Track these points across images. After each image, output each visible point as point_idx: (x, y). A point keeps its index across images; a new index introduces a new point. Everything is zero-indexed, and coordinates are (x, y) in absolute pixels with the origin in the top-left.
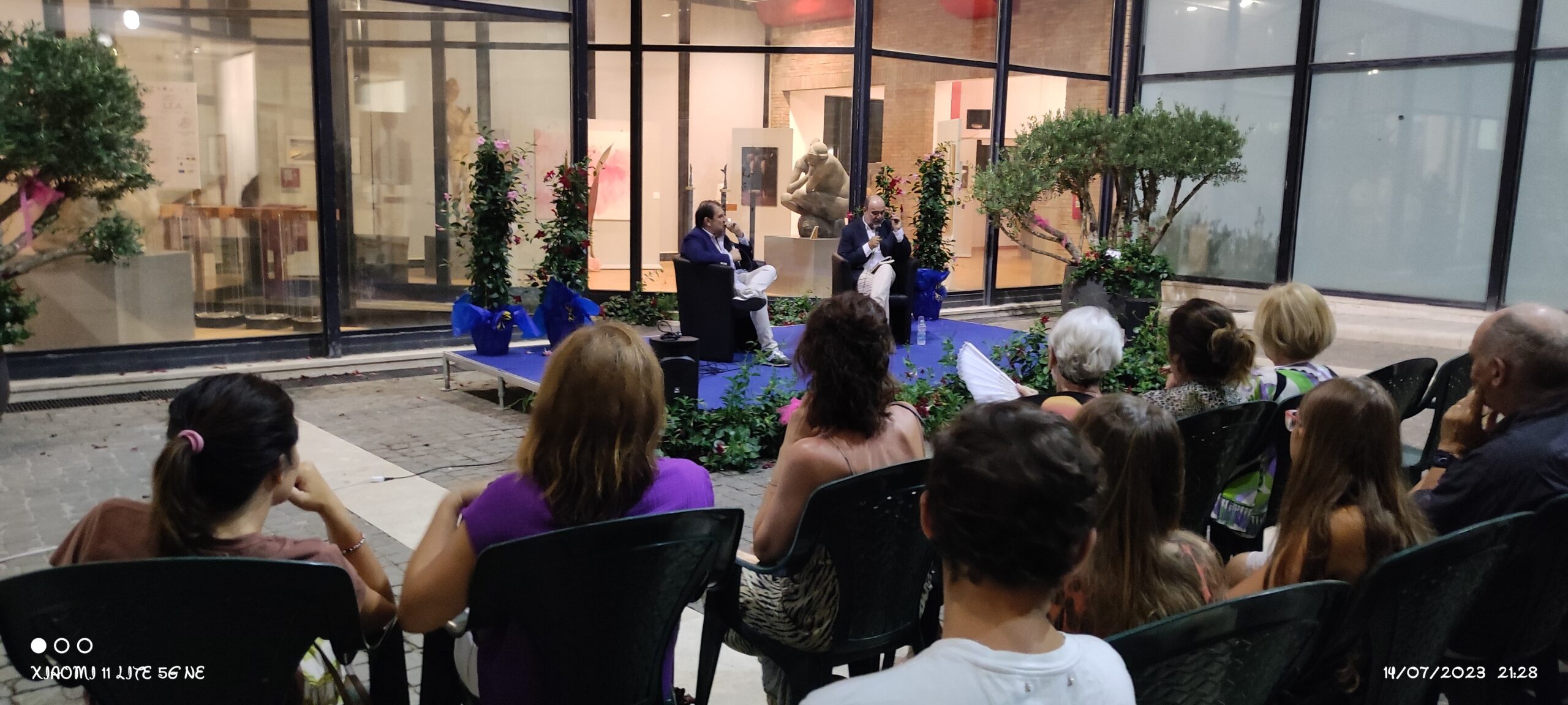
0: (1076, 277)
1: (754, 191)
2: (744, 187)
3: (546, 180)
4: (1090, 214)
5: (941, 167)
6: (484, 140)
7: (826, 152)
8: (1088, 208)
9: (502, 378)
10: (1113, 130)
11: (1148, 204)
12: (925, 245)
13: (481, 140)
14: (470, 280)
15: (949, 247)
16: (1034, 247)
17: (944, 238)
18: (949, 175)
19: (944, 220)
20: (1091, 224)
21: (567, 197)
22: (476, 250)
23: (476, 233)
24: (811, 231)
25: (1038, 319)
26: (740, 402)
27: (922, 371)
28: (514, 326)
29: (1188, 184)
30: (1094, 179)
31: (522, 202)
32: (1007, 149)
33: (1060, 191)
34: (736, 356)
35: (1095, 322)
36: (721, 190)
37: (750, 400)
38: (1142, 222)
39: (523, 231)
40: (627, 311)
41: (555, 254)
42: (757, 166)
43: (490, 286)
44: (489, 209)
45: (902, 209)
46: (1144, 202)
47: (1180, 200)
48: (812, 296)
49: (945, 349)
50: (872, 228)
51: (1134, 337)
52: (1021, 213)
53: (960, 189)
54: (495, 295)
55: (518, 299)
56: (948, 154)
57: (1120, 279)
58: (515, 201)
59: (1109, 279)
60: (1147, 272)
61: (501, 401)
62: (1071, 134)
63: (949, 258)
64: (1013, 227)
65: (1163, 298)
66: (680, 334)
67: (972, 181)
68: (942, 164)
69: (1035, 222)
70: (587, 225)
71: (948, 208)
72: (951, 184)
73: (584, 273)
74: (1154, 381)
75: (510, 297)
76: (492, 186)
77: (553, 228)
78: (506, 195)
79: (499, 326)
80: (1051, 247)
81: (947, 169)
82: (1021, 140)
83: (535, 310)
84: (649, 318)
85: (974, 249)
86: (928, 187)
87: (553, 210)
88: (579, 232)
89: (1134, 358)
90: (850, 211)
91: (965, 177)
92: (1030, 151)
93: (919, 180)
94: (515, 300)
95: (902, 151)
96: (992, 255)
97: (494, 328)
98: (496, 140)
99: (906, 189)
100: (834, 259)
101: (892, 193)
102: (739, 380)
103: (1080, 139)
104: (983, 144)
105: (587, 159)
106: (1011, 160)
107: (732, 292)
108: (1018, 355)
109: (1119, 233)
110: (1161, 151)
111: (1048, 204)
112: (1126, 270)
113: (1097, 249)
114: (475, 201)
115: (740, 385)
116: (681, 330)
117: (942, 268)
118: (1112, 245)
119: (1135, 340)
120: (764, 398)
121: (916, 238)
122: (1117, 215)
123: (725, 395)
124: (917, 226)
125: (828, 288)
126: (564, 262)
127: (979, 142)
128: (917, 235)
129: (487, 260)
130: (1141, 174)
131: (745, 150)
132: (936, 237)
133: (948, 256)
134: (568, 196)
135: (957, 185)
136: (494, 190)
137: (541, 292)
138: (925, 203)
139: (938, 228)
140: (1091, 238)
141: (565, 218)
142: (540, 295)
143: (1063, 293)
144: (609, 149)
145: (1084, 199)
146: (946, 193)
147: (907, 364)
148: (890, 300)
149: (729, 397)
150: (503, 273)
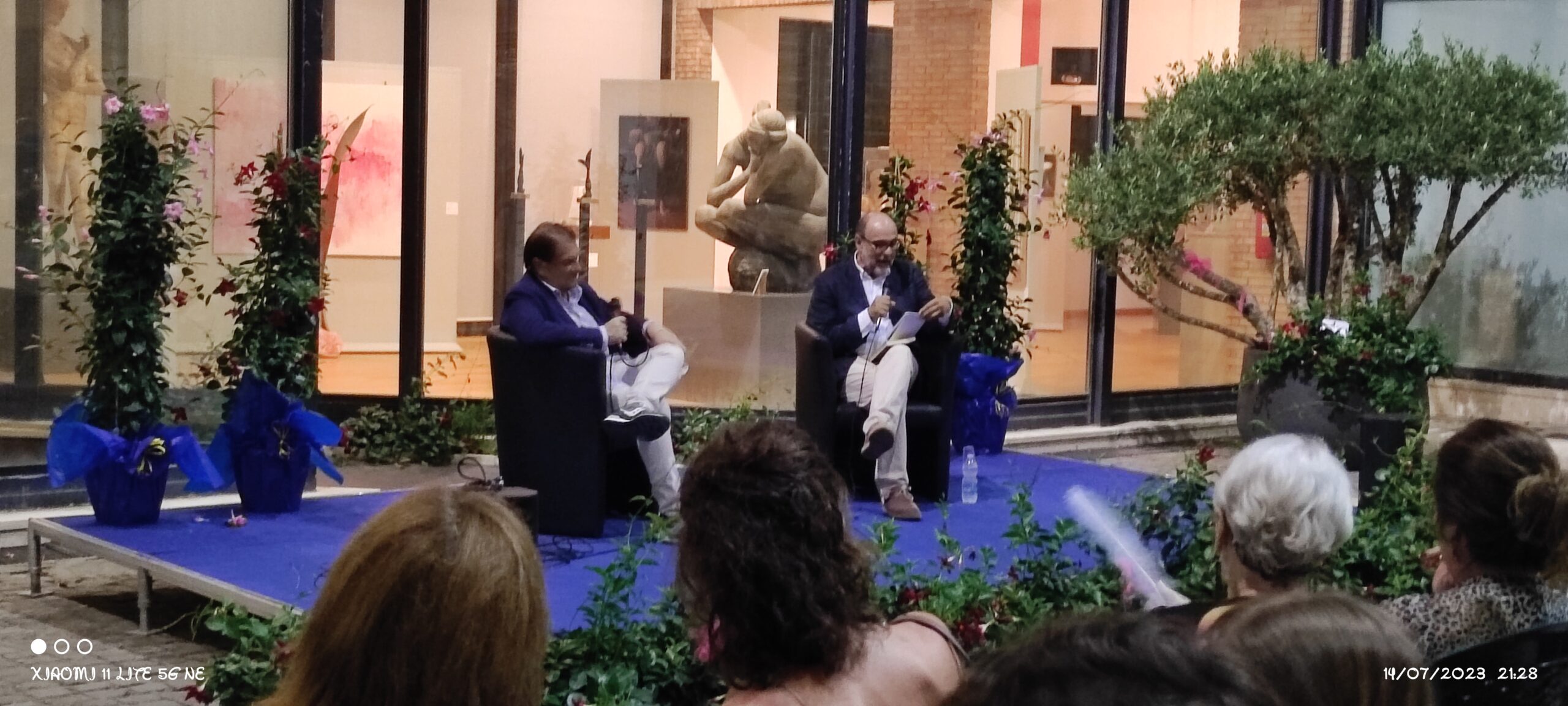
0: (1264, 372)
1: (643, 201)
2: (623, 195)
3: (238, 181)
4: (1288, 249)
5: (1003, 160)
6: (120, 104)
7: (783, 128)
8: (1286, 239)
9: (146, 572)
10: (1330, 89)
11: (1399, 232)
12: (975, 308)
13: (114, 105)
14: (86, 375)
15: (1020, 312)
16: (1185, 311)
17: (1012, 294)
18: (1019, 175)
19: (1010, 262)
20: (1292, 269)
21: (280, 214)
22: (99, 318)
23: (100, 283)
24: (753, 278)
25: (1192, 453)
26: (617, 616)
27: (973, 556)
28: (171, 466)
29: (1473, 194)
30: (1296, 183)
31: (192, 224)
32: (1129, 123)
33: (1232, 206)
34: (610, 524)
35: (1303, 459)
36: (578, 200)
37: (637, 611)
38: (1388, 265)
39: (194, 280)
40: (392, 436)
41: (256, 326)
42: (649, 152)
43: (125, 388)
44: (127, 237)
45: (929, 239)
46: (1392, 226)
47: (1458, 224)
48: (756, 406)
49: (1015, 511)
50: (873, 276)
51: (1377, 489)
52: (1158, 246)
53: (1039, 202)
54: (135, 407)
55: (181, 413)
56: (1018, 133)
57: (1348, 375)
58: (178, 221)
59: (1327, 376)
60: (1401, 361)
61: (143, 616)
62: (1250, 97)
63: (1020, 334)
64: (1143, 274)
65: (1433, 411)
66: (501, 482)
67: (1062, 185)
68: (1005, 153)
69: (1186, 266)
70: (317, 269)
71: (1018, 238)
72: (1022, 191)
73: (310, 363)
74: (1417, 574)
75: (163, 410)
76: (133, 194)
77: (251, 275)
78: (163, 210)
79: (141, 468)
80: (1217, 312)
81: (1015, 163)
82: (1155, 106)
83: (212, 435)
84: (436, 449)
85: (1068, 315)
86: (979, 197)
87: (252, 240)
88: (303, 282)
89: (1378, 529)
90: (829, 241)
91: (1050, 175)
92: (1172, 130)
93: (962, 183)
94: (173, 416)
95: (928, 127)
96: (1103, 329)
97: (132, 471)
98: (143, 103)
99: (936, 201)
100: (800, 335)
101: (911, 207)
102: (616, 573)
103: (1268, 106)
104: (1085, 112)
105: (319, 140)
106: (1138, 146)
107: (602, 402)
108: (1156, 523)
109: (1345, 287)
110: (1420, 133)
111: (1210, 229)
112: (1360, 357)
113: (1304, 317)
114: (99, 222)
115: (618, 583)
116: (502, 473)
117: (1006, 353)
118: (1333, 308)
119: (1379, 494)
120: (665, 609)
121: (957, 294)
122: (1341, 253)
123: (589, 604)
124: (959, 272)
125: (789, 391)
126: (274, 342)
127: (1076, 109)
128: (958, 288)
129: (120, 337)
130: (1385, 173)
131: (626, 123)
132: (995, 294)
133: (1020, 329)
134: (283, 213)
135: (1034, 194)
136: (137, 200)
137: (225, 400)
138: (973, 227)
139: (999, 276)
140: (1291, 295)
141: (276, 254)
142: (224, 406)
143: (1242, 399)
144: (361, 117)
145: (1278, 219)
146: (1013, 208)
147: (943, 542)
148: (910, 416)
149: (598, 607)
150: (151, 363)
